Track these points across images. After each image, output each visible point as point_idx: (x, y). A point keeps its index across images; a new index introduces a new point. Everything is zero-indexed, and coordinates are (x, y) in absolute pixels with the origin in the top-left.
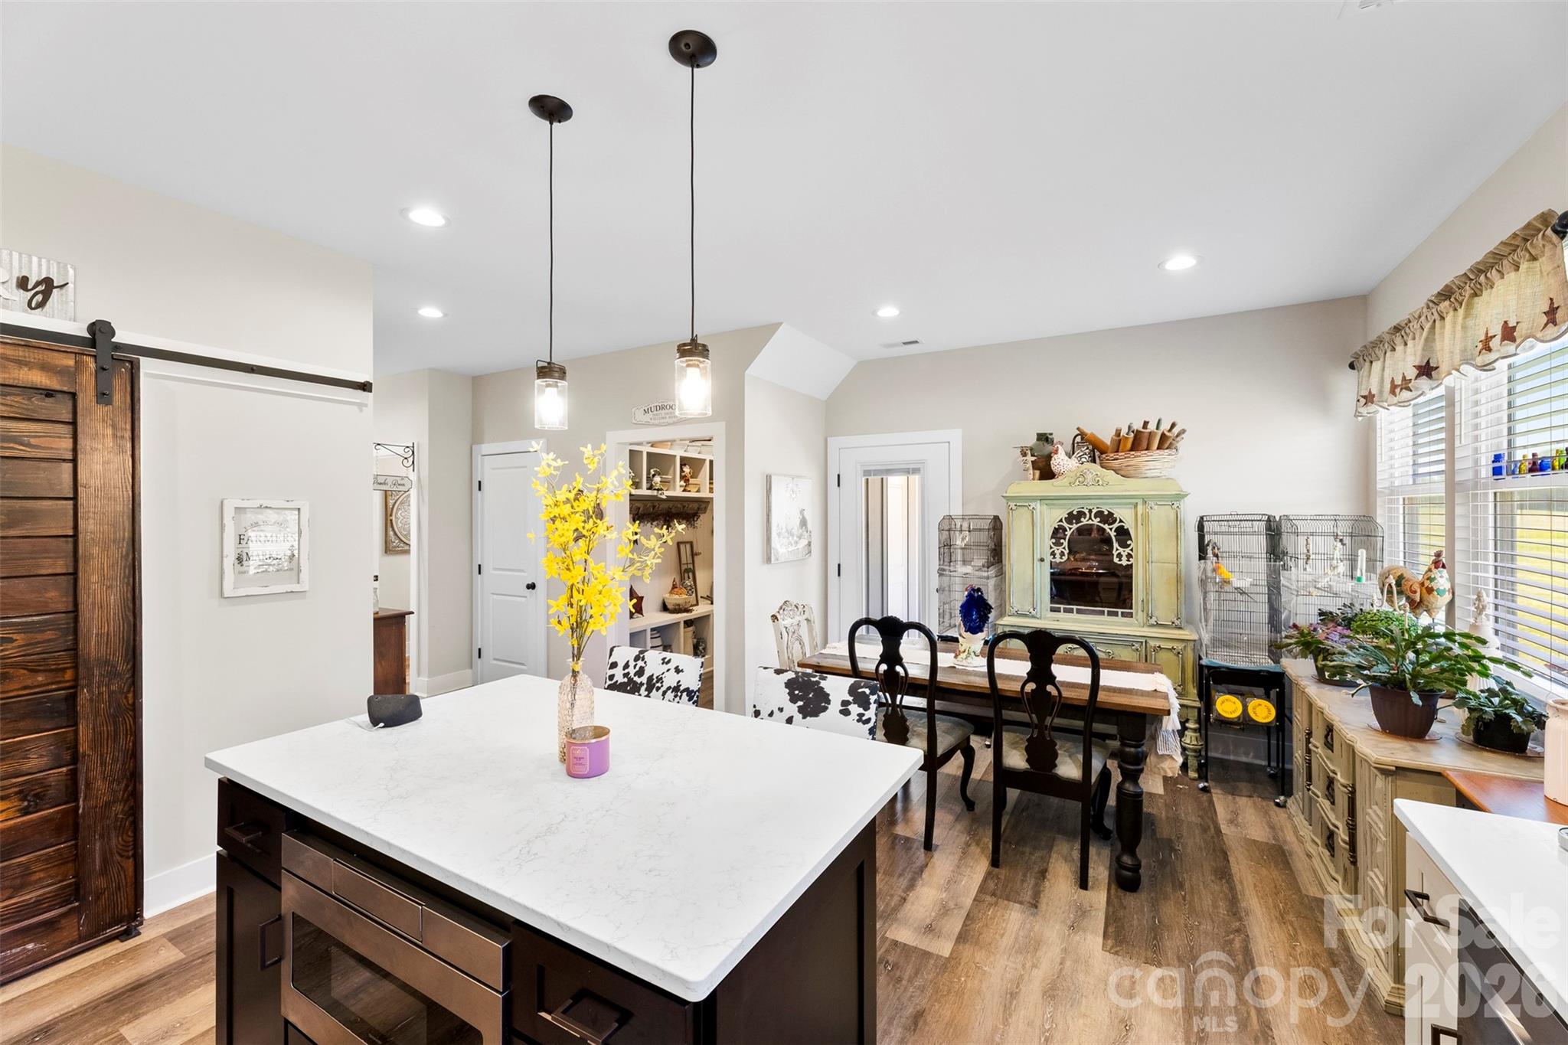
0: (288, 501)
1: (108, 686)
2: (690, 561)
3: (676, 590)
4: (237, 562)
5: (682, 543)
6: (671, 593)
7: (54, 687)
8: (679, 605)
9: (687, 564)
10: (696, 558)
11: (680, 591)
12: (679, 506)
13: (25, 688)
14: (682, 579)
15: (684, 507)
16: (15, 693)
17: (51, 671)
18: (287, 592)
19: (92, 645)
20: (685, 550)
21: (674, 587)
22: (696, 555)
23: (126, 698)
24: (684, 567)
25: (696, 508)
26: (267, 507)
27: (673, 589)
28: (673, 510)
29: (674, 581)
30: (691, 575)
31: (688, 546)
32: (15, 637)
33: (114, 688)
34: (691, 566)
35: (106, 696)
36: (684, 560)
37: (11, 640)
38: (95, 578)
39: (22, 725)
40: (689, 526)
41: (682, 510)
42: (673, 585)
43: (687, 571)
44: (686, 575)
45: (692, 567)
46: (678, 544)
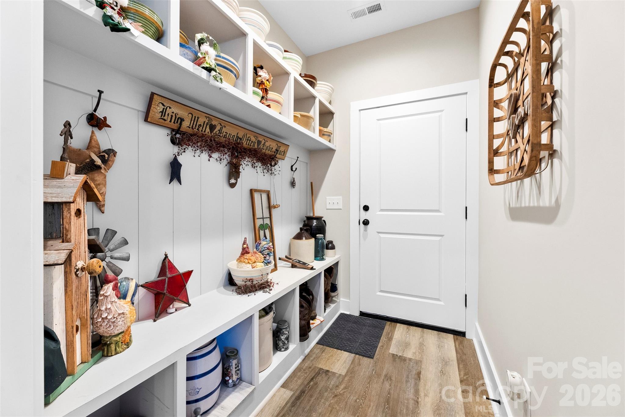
2: (267, 214)
3: (247, 256)
5: (256, 191)
6: (239, 260)
8: (251, 280)
9: (263, 218)
10: (274, 211)
11: (253, 259)
12: (253, 139)
14: (257, 239)
15: (259, 142)
20: (260, 201)
21: (245, 251)
22: (275, 207)
24: (259, 222)
25: (274, 149)
27: (243, 254)
28: (245, 144)
29: (244, 244)
30: (268, 232)
31: (264, 196)
34: (267, 221)
36: (259, 214)
40: (265, 171)
41: (256, 146)
42: (244, 249)
43: (263, 227)
44: (262, 233)
45: (269, 223)
46: (252, 192)
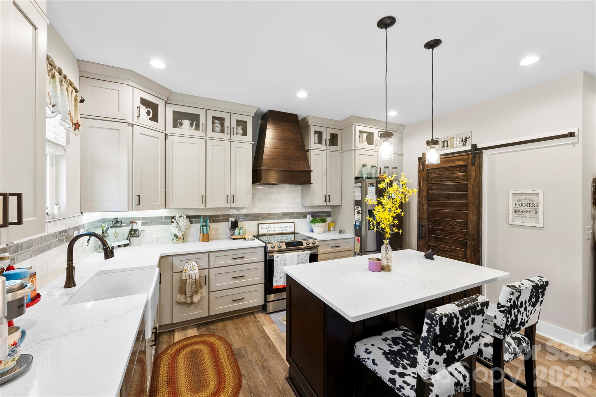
0: (533, 191)
1: (473, 242)
4: (514, 212)
7: (464, 238)
13: (459, 237)
16: (457, 238)
17: (464, 234)
18: (533, 226)
19: (470, 231)
23: (477, 247)
26: (524, 193)
32: (458, 224)
33: (474, 243)
35: (473, 244)
37: (457, 225)
38: (471, 213)
39: (459, 245)
